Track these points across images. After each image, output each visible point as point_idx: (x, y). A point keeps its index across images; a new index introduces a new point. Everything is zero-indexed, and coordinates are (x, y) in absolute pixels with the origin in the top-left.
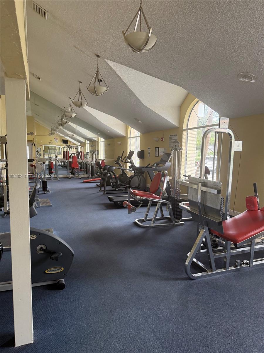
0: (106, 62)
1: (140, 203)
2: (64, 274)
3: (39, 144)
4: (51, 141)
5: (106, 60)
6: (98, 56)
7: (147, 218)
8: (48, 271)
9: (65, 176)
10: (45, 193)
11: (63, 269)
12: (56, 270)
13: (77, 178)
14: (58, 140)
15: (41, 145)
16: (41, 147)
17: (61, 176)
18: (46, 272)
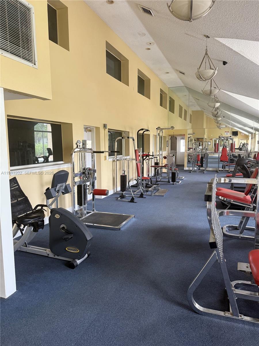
0: (217, 40)
1: (228, 206)
2: (80, 256)
3: (209, 138)
4: (221, 135)
5: (217, 39)
6: (208, 37)
7: (246, 227)
8: (67, 249)
9: (215, 169)
10: (173, 184)
11: (78, 251)
12: (73, 250)
13: (226, 172)
14: (228, 133)
15: (211, 139)
16: (211, 141)
17: (211, 169)
18: (66, 249)
